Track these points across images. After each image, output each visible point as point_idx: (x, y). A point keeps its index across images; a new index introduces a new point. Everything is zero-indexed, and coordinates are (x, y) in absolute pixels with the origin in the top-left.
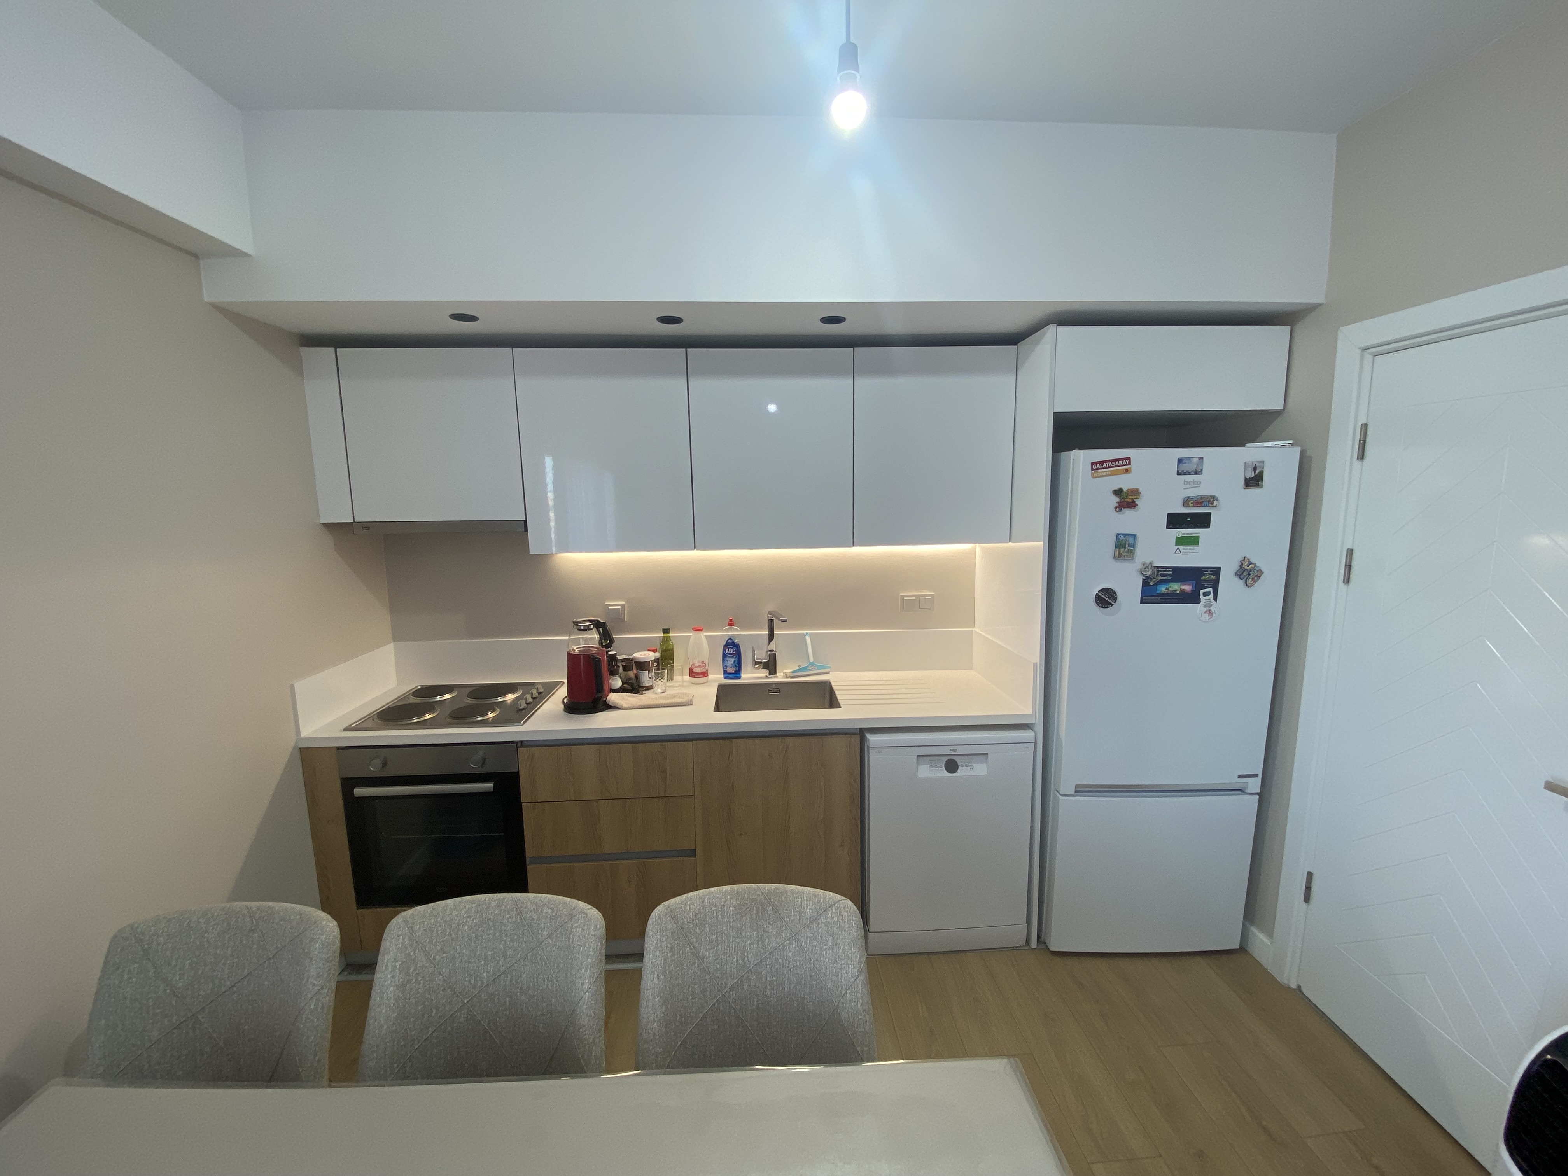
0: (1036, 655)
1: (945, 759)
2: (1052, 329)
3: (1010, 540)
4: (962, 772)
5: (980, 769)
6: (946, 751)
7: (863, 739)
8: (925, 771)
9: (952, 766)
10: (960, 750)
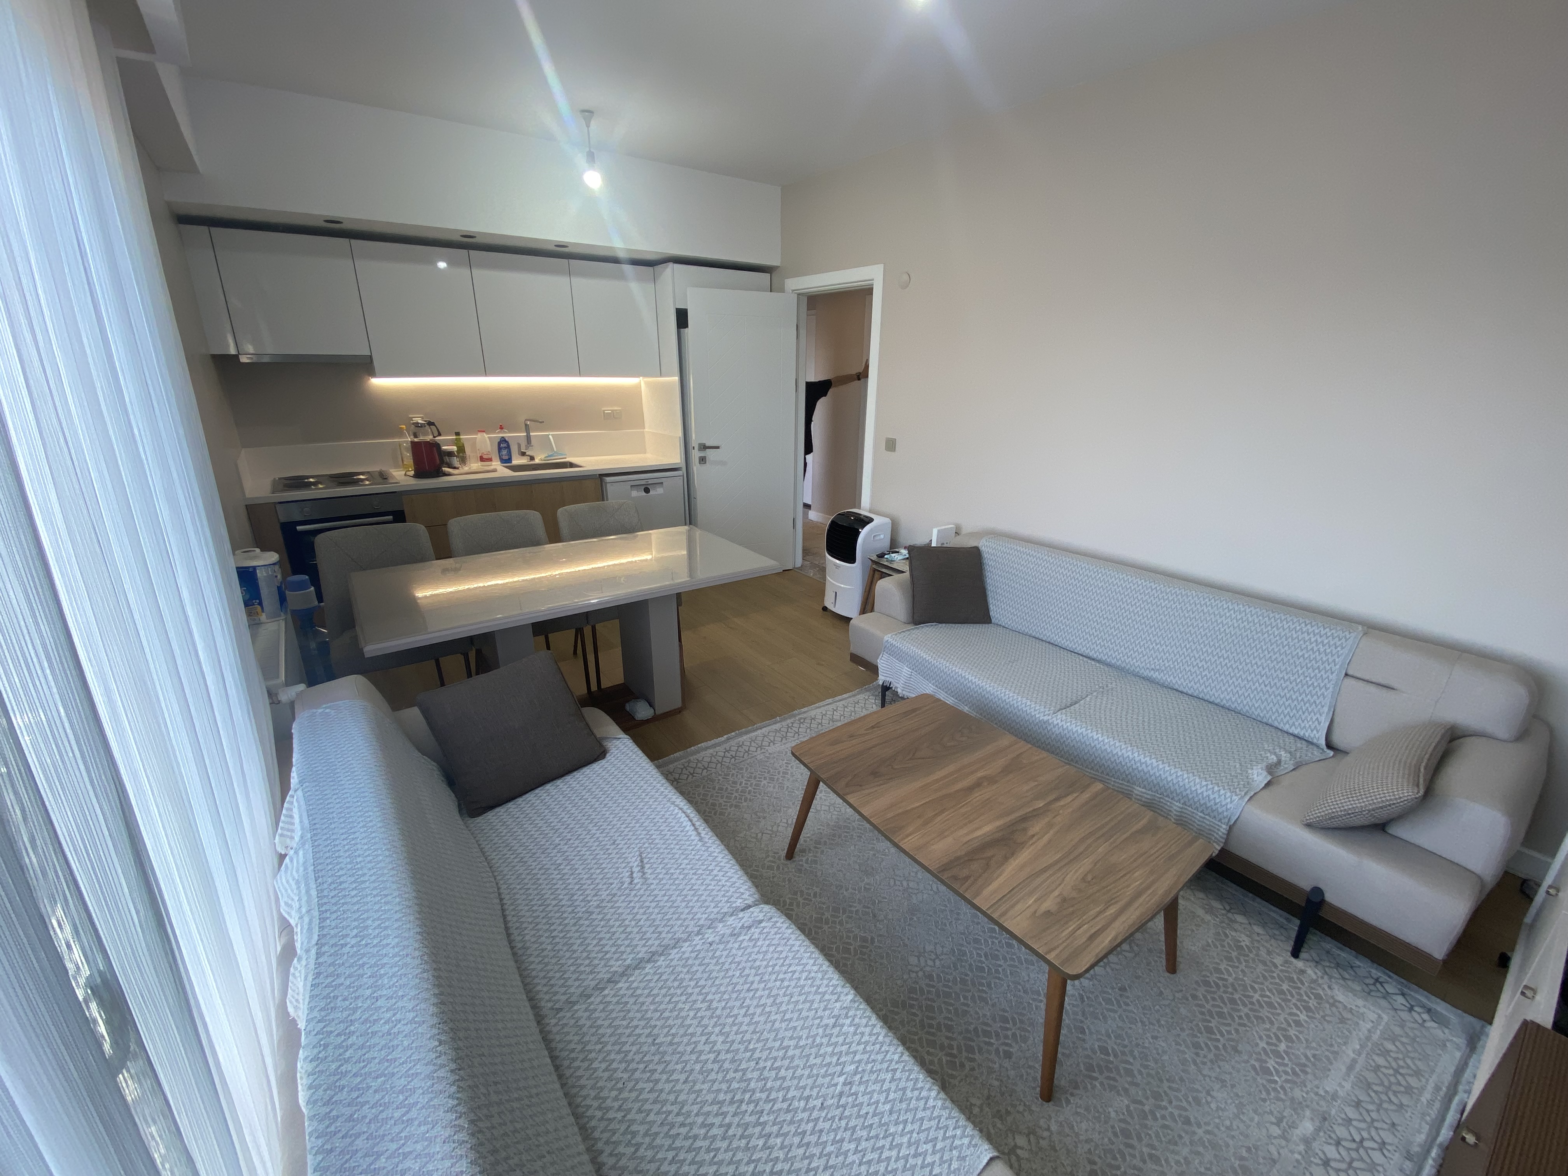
0: (680, 433)
1: (643, 487)
2: (671, 265)
3: (661, 376)
4: (652, 492)
5: (660, 491)
6: (643, 482)
7: (602, 481)
8: (634, 493)
9: (647, 490)
10: (650, 482)
